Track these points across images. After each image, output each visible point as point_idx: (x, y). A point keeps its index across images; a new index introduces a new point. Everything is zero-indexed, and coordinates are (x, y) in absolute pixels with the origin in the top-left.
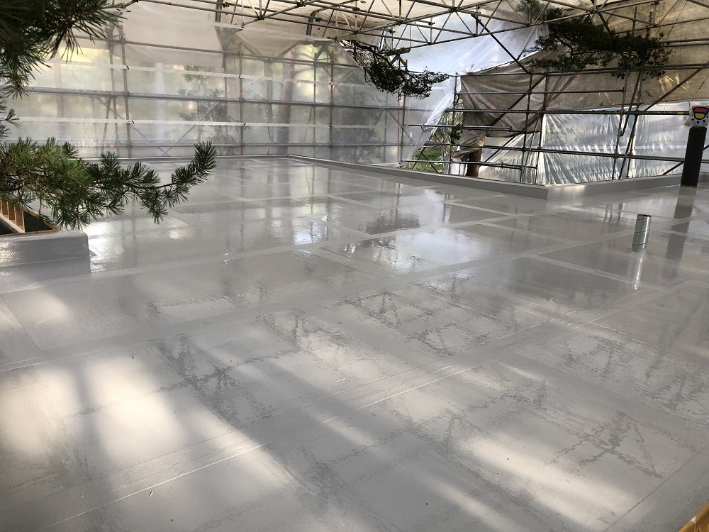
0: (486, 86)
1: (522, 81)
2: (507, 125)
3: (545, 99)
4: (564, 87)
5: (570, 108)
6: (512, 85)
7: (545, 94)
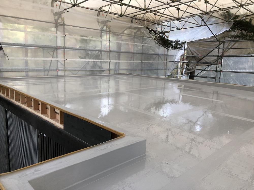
0: (197, 46)
1: (213, 44)
2: (206, 61)
3: (223, 51)
4: (232, 47)
5: (235, 55)
6: (208, 46)
7: (223, 49)
